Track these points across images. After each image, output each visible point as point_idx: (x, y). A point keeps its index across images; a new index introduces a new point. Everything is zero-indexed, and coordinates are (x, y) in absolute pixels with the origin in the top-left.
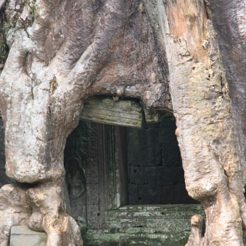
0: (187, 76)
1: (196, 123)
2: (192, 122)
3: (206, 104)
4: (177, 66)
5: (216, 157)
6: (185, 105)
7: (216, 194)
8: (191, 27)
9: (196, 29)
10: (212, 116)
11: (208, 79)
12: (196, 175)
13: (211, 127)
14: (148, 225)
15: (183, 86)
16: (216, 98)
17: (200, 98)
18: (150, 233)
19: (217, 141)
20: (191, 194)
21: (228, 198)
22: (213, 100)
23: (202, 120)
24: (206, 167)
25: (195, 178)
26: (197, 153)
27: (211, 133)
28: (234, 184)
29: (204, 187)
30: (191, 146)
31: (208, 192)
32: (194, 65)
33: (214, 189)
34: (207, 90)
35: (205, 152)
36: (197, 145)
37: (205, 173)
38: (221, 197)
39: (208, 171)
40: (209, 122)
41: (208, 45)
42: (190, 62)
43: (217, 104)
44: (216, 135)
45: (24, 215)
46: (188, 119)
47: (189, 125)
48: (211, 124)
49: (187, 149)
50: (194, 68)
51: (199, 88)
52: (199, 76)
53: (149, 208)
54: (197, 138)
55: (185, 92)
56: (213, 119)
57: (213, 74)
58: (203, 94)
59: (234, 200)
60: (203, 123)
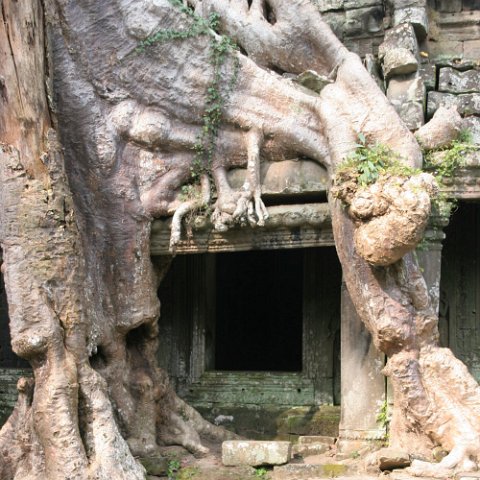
1: (26, 257)
2: (21, 256)
3: (41, 234)
5: (51, 302)
8: (26, 135)
9: (33, 137)
10: (48, 250)
11: (46, 202)
13: (46, 263)
14: (9, 391)
15: (12, 208)
16: (55, 226)
17: (33, 225)
18: (11, 401)
19: (52, 282)
20: (15, 350)
21: (62, 356)
22: (51, 230)
23: (34, 253)
24: (34, 314)
25: (20, 328)
26: (24, 296)
27: (44, 271)
28: (73, 339)
29: (29, 340)
31: (34, 347)
32: (28, 182)
33: (43, 343)
34: (44, 215)
35: (35, 295)
36: (25, 285)
38: (53, 355)
40: (43, 256)
41: (47, 159)
42: (22, 179)
43: (56, 235)
44: (51, 275)
46: (16, 251)
47: (17, 260)
48: (46, 259)
49: (12, 290)
50: (27, 186)
51: (32, 212)
52: (33, 197)
53: (12, 371)
54: (26, 276)
55: (14, 216)
56: (49, 254)
57: (54, 196)
58: (37, 220)
59: (70, 360)
60: (36, 257)
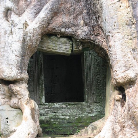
0: (117, 11)
4: (111, 5)
6: (116, 27)
7: (136, 80)
12: (124, 69)
30: (120, 51)
37: (130, 67)
39: (132, 66)
45: (6, 100)
